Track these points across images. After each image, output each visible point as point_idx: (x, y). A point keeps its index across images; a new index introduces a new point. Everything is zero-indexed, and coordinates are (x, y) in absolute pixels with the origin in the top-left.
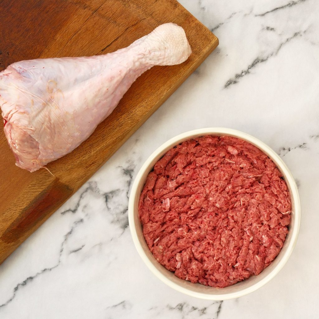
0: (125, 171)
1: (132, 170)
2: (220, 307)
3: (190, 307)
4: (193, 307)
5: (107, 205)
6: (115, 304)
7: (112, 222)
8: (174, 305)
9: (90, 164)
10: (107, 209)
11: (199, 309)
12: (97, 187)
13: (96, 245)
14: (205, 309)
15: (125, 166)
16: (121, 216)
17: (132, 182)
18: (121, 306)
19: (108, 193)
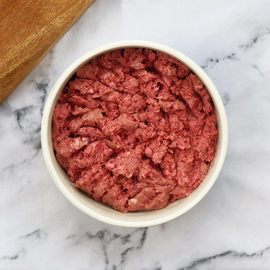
0: (39, 85)
1: (47, 85)
2: (144, 234)
3: (112, 235)
4: (115, 235)
5: (19, 123)
6: (29, 233)
7: (25, 142)
8: (94, 233)
9: (8, 83)
10: (19, 127)
11: (122, 237)
12: (8, 104)
13: (7, 167)
14: (129, 236)
15: (39, 80)
16: (35, 135)
17: (46, 98)
18: (35, 235)
19: (19, 110)
